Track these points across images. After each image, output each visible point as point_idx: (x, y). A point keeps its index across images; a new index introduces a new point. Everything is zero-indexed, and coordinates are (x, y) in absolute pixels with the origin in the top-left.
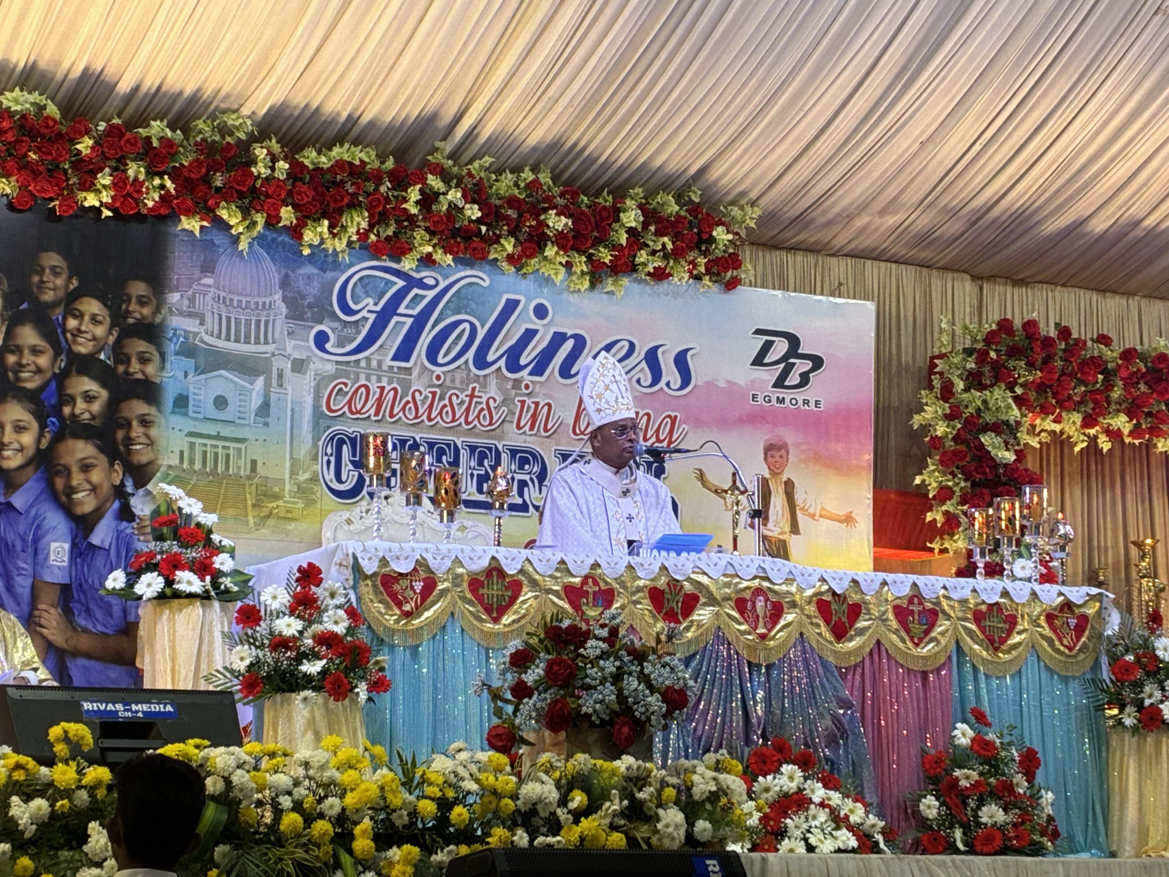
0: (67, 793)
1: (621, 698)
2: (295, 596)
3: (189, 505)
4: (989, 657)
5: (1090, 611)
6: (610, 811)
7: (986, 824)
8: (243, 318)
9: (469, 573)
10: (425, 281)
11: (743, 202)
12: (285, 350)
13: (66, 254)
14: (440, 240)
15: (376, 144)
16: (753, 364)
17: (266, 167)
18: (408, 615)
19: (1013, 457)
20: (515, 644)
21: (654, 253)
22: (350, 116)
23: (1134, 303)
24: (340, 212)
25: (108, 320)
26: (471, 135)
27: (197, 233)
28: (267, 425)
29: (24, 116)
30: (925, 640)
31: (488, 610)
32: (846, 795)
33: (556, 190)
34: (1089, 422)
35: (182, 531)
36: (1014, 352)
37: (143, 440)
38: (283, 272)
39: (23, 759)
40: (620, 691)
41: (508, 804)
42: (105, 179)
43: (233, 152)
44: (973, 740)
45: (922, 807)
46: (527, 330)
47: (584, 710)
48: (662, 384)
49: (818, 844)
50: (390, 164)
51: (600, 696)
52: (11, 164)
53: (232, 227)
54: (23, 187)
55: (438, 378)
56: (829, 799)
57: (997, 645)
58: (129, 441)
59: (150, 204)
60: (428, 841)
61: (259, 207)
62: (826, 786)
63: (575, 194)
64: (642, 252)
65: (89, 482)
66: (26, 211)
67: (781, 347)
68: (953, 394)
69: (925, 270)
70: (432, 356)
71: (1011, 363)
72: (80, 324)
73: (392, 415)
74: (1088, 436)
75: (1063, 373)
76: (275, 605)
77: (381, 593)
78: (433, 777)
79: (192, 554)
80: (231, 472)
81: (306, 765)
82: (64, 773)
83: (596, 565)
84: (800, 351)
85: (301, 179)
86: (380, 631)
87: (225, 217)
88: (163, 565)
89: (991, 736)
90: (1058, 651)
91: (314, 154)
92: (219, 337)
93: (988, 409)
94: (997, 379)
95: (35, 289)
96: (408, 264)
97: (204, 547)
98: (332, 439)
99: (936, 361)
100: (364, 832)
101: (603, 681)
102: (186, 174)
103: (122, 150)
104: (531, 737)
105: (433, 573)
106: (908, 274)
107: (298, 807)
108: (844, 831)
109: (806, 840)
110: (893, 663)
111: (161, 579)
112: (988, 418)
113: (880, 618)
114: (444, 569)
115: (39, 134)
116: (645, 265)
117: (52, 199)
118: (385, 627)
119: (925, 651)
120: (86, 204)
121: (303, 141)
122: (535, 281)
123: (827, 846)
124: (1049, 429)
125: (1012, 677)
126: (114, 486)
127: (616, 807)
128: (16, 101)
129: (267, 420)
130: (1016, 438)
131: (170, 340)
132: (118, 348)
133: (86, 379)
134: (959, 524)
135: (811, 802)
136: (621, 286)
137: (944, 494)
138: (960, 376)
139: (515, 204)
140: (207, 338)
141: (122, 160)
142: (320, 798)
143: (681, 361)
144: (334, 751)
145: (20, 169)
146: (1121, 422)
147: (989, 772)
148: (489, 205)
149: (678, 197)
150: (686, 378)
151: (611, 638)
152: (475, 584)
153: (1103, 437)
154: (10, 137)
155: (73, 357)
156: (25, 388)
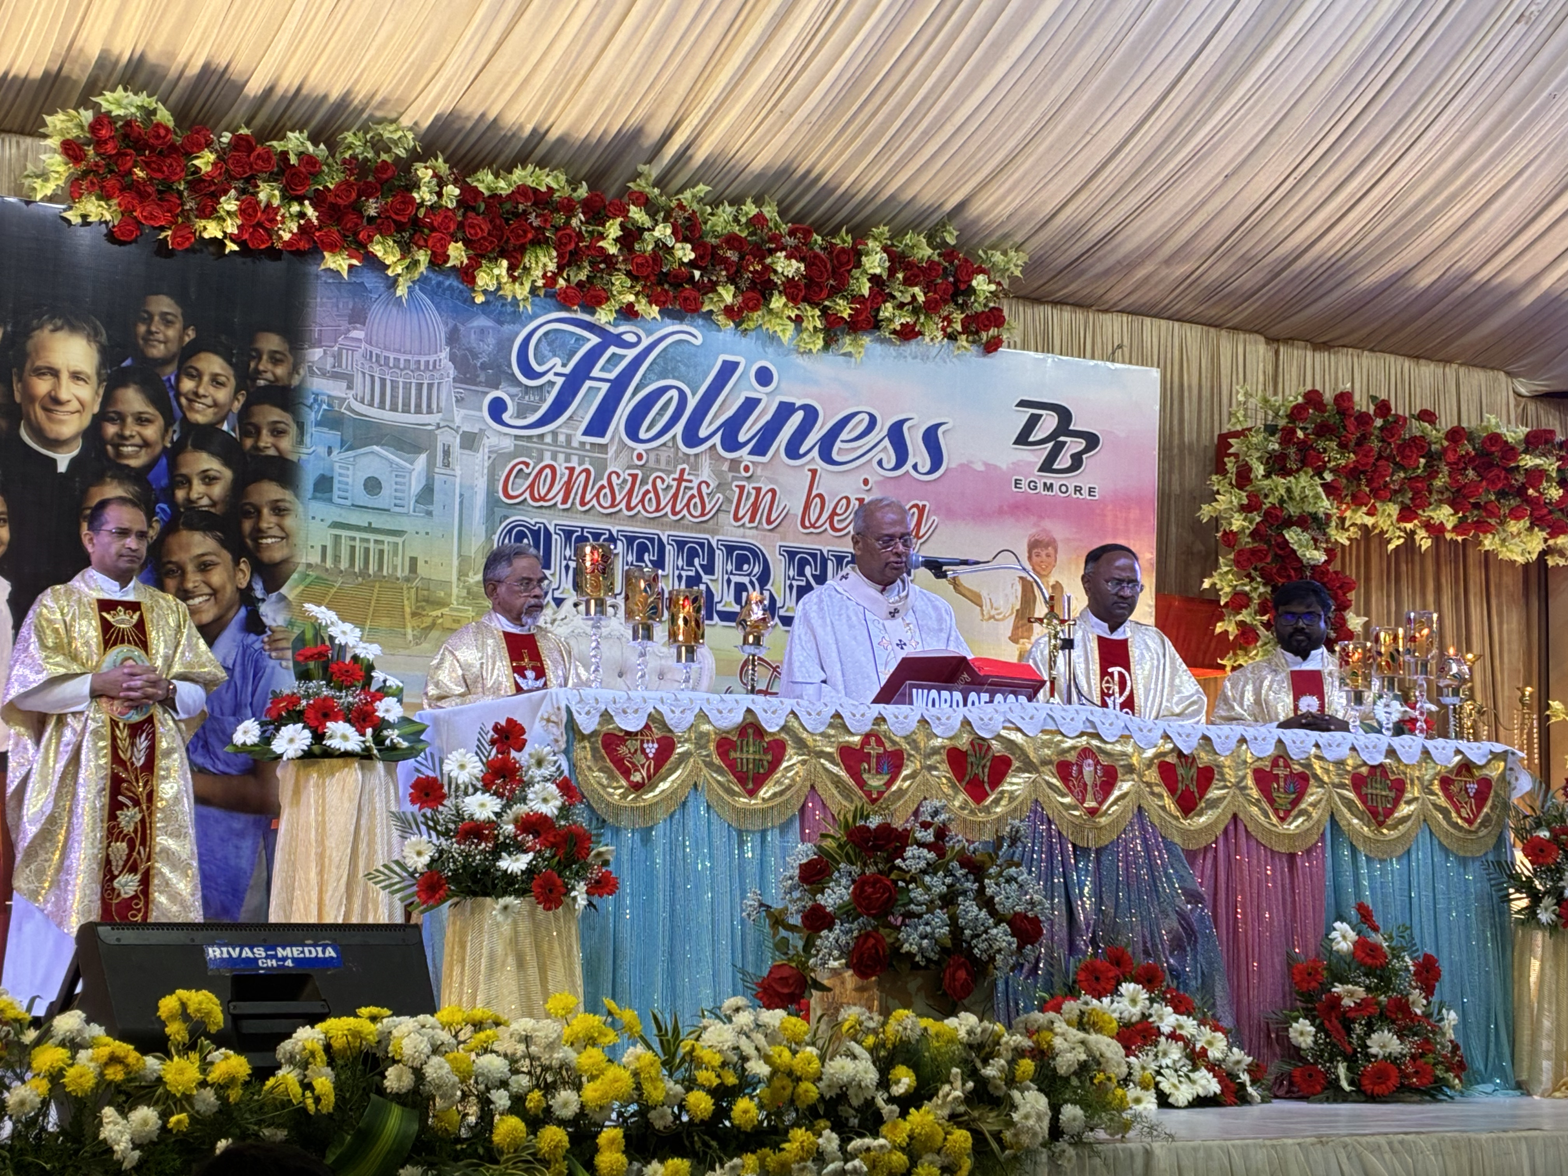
0: (185, 1101)
1: (956, 930)
2: (489, 765)
3: (344, 633)
4: (1371, 835)
5: (1494, 773)
6: (950, 1098)
7: (1375, 1056)
8: (401, 380)
9: (718, 731)
10: (625, 337)
11: (1004, 246)
12: (453, 421)
13: (180, 298)
14: (644, 286)
15: (566, 166)
16: (1016, 443)
17: (431, 192)
18: (637, 787)
19: (1324, 558)
21: (901, 306)
22: (534, 131)
23: (1451, 371)
24: (522, 250)
25: (233, 381)
26: (683, 156)
27: (345, 275)
28: (429, 513)
29: (128, 123)
30: (1294, 813)
31: (742, 780)
32: (1202, 1023)
33: (784, 228)
34: (1406, 514)
35: (334, 667)
36: (1323, 430)
37: (276, 531)
38: (450, 325)
39: (121, 1047)
40: (953, 920)
41: (810, 1091)
42: (229, 204)
43: (390, 173)
44: (1355, 944)
45: (1292, 1034)
46: (747, 399)
47: (906, 947)
48: (908, 466)
49: (1173, 1090)
50: (583, 191)
51: (928, 929)
52: (111, 182)
53: (388, 267)
54: (127, 212)
55: (640, 457)
56: (1181, 1027)
57: (1381, 818)
58: (258, 533)
59: (287, 236)
60: (698, 1145)
61: (422, 243)
62: (1177, 1011)
63: (807, 233)
64: (888, 305)
65: (209, 585)
66: (130, 243)
67: (1049, 422)
68: (1250, 480)
69: (1212, 330)
70: (632, 430)
71: (1321, 445)
72: (198, 386)
73: (583, 503)
74: (1405, 531)
75: (1380, 457)
76: (463, 777)
77: (603, 758)
78: (706, 1055)
79: (348, 698)
80: (385, 573)
81: (527, 1040)
82: (181, 1072)
83: (880, 721)
84: (1071, 427)
85: (474, 209)
86: (601, 809)
87: (380, 254)
88: (311, 714)
89: (1377, 938)
90: (1455, 825)
91: (490, 177)
92: (371, 405)
93: (1291, 499)
94: (1304, 463)
95: (141, 342)
96: (604, 316)
97: (363, 688)
98: (510, 531)
99: (1232, 441)
100: (612, 1141)
101: (930, 907)
102: (331, 199)
103: (251, 168)
104: (823, 976)
105: (670, 731)
106: (1192, 334)
107: (518, 1105)
108: (1204, 1072)
109: (1156, 1086)
110: (1253, 843)
111: (307, 733)
112: (1293, 510)
113: (1237, 785)
114: (686, 725)
115: (146, 145)
116: (890, 320)
117: (162, 229)
118: (608, 804)
119: (1292, 827)
120: (206, 235)
121: (476, 161)
122: (757, 339)
123: (1183, 1094)
124: (1359, 522)
125: (1399, 859)
126: (238, 589)
127: (958, 1093)
128: (118, 103)
129: (430, 508)
130: (1325, 534)
131: (310, 407)
132: (244, 417)
133: (204, 456)
134: (1257, 638)
135: (1159, 1033)
136: (862, 346)
137: (1240, 601)
138: (1259, 459)
139: (736, 244)
140: (357, 406)
141: (251, 180)
142: (549, 1089)
143: (931, 438)
144: (566, 1018)
145: (122, 190)
146: (1444, 515)
147: (1377, 988)
148: (704, 245)
149: (930, 239)
150: (937, 460)
151: (939, 844)
152: (724, 745)
153: (1421, 533)
154: (111, 149)
155: (189, 427)
156: (128, 466)
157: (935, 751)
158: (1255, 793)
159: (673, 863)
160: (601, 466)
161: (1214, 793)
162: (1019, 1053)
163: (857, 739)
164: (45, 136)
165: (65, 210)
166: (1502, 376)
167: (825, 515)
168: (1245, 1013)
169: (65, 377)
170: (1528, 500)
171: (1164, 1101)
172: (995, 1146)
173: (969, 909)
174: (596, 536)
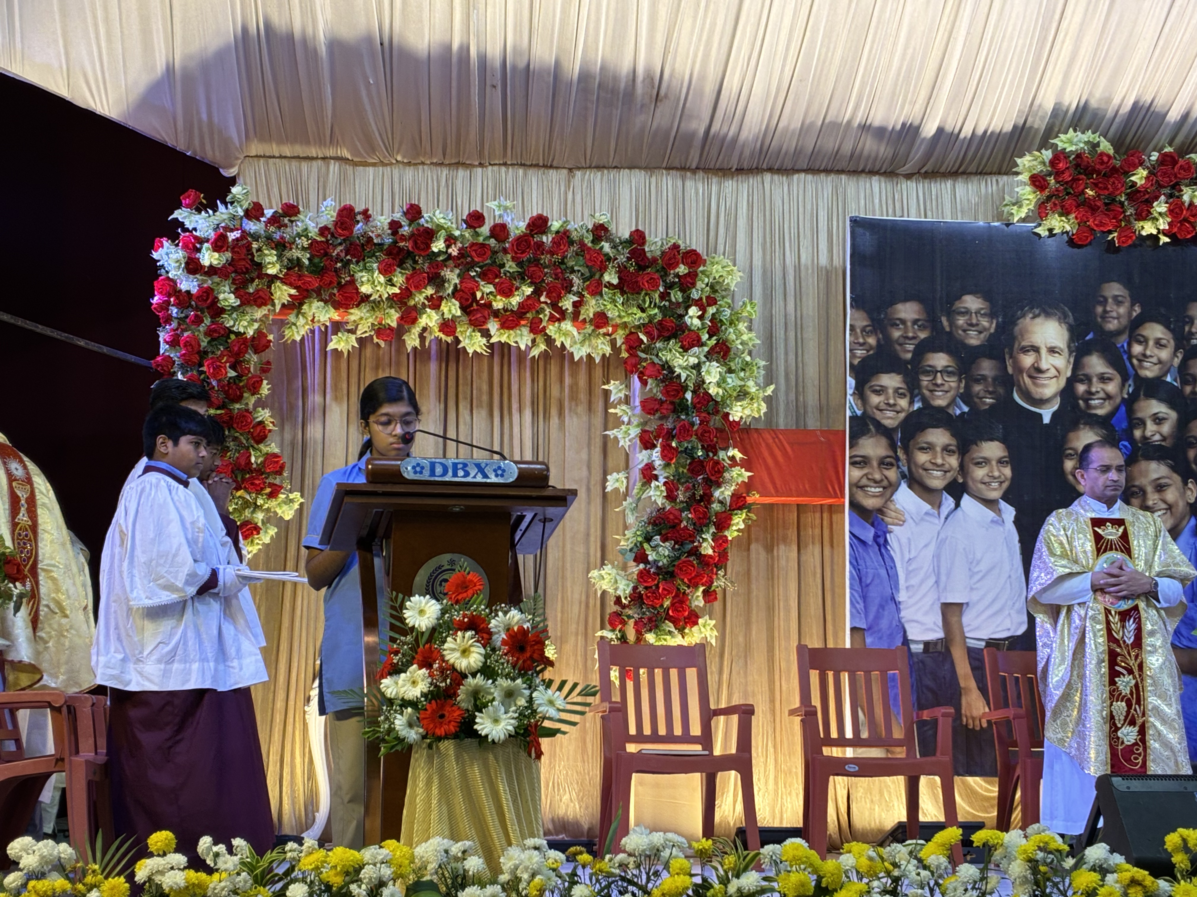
13: (1128, 284)
25: (1172, 342)
29: (1079, 156)
39: (1139, 872)
42: (1160, 207)
52: (1069, 201)
54: (1081, 223)
65: (1164, 501)
66: (1086, 246)
72: (1145, 349)
95: (1099, 320)
103: (1176, 177)
115: (1094, 171)
117: (1110, 232)
120: (1144, 233)
126: (1188, 503)
128: (1070, 142)
132: (1183, 370)
133: (1154, 402)
141: (1176, 187)
145: (1078, 206)
154: (1067, 177)
155: (1141, 382)
156: (1096, 415)
164: (1017, 174)
165: (1036, 227)
169: (1044, 352)
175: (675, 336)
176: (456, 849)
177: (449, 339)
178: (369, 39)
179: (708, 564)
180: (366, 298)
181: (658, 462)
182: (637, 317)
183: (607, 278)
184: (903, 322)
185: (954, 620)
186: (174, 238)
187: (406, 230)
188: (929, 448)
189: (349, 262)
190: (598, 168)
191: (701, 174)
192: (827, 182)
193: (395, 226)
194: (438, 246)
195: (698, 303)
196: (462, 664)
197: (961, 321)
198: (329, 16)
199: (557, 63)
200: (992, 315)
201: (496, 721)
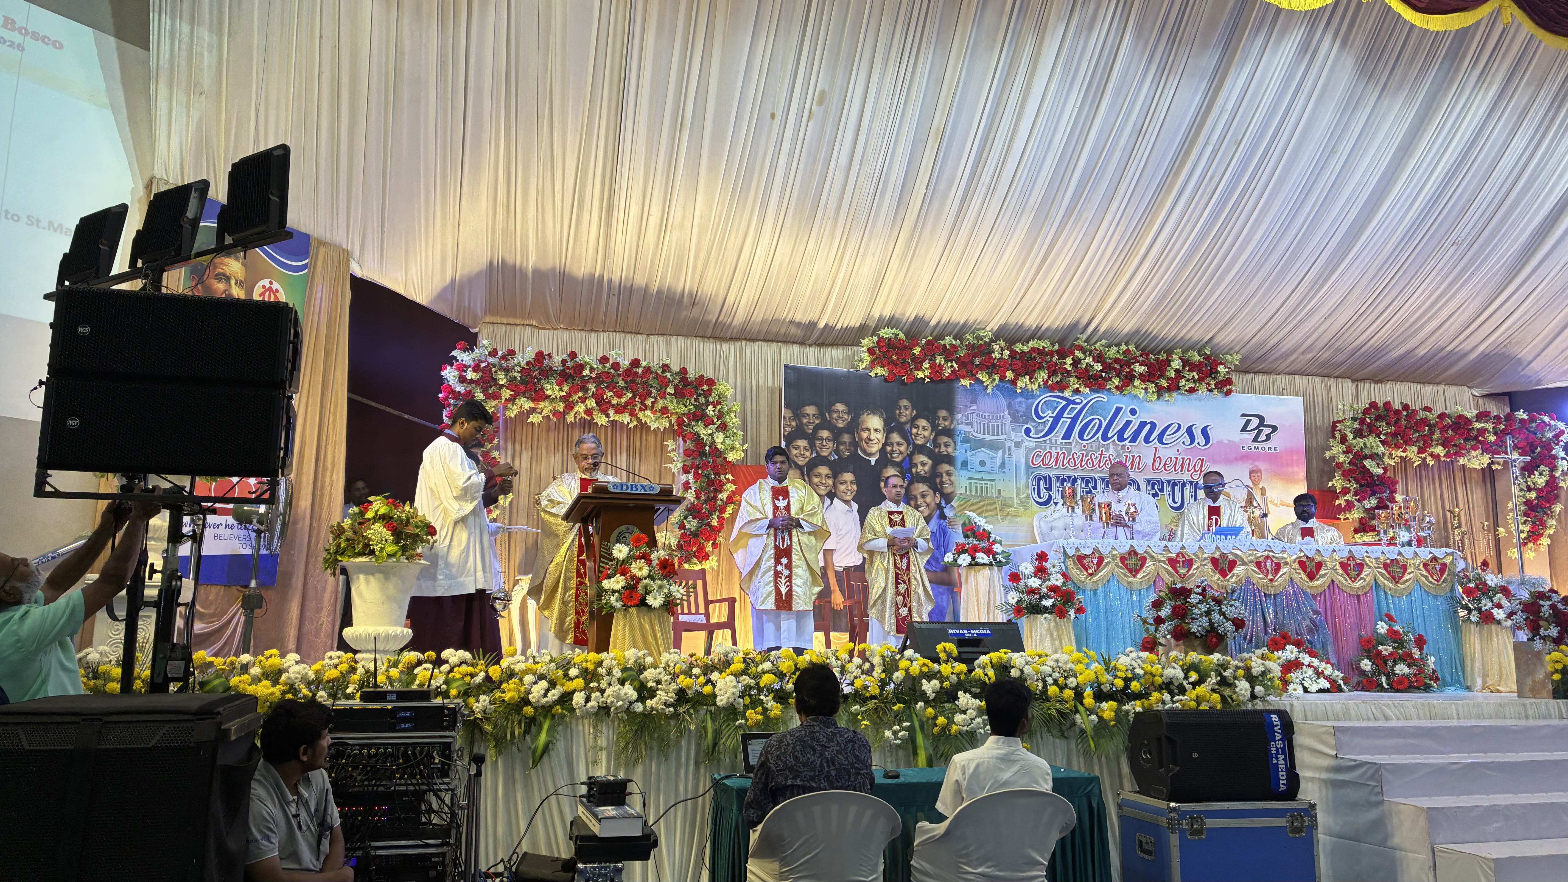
0: (947, 678)
1: (1211, 624)
2: (1036, 567)
3: (980, 521)
4: (1393, 587)
5: (1448, 560)
6: (1211, 683)
7: (1398, 674)
8: (991, 424)
9: (1120, 554)
10: (1076, 401)
11: (1231, 353)
12: (1011, 437)
13: (910, 400)
14: (1083, 381)
15: (1049, 338)
16: (1241, 431)
17: (998, 354)
18: (1091, 575)
19: (1382, 471)
20: (1153, 597)
21: (1188, 380)
22: (1037, 327)
23: (1440, 388)
24: (1034, 371)
26: (1096, 330)
27: (968, 386)
28: (1004, 472)
29: (890, 340)
30: (1358, 579)
31: (1130, 571)
32: (1322, 661)
33: (1138, 353)
35: (977, 533)
36: (1379, 418)
37: (948, 482)
38: (1008, 401)
39: (927, 661)
40: (1210, 620)
41: (1159, 680)
42: (926, 365)
43: (983, 348)
44: (1387, 630)
45: (1362, 665)
46: (1127, 421)
47: (1193, 630)
48: (1196, 443)
49: (1309, 686)
50: (1057, 347)
51: (1201, 624)
52: (885, 361)
53: (984, 382)
54: (890, 371)
55: (1084, 446)
56: (1312, 662)
57: (1397, 580)
58: (942, 483)
59: (947, 375)
60: (1119, 698)
61: (996, 372)
62: (1310, 656)
63: (1147, 355)
64: (1183, 380)
65: (926, 503)
66: (892, 382)
67: (1255, 422)
68: (1346, 441)
69: (1327, 378)
71: (1378, 424)
72: (918, 431)
73: (1063, 466)
74: (1421, 458)
75: (1406, 428)
76: (1027, 572)
77: (1077, 564)
78: (1120, 667)
79: (983, 544)
80: (989, 496)
81: (1057, 661)
82: (946, 668)
83: (1183, 547)
84: (1265, 423)
85: (1015, 358)
86: (1078, 583)
87: (981, 378)
89: (1397, 628)
90: (1431, 582)
91: (1021, 345)
92: (981, 433)
93: (1366, 447)
94: (1371, 432)
96: (1067, 394)
97: (988, 541)
98: (1035, 478)
99: (1337, 424)
100: (1089, 695)
101: (1201, 615)
102: (962, 359)
103: (933, 351)
104: (1162, 641)
105: (1102, 554)
106: (1318, 381)
107: (1056, 682)
108: (1322, 679)
109: (1302, 684)
110: (1341, 591)
111: (969, 557)
112: (1367, 452)
113: (1332, 568)
114: (1107, 552)
115: (897, 347)
116: (1184, 386)
117: (903, 376)
118: (1080, 581)
119: (1358, 584)
120: (918, 377)
121: (1015, 340)
122: (1130, 397)
123: (1314, 688)
124: (1398, 455)
125: (1406, 596)
126: (936, 504)
127: (1214, 681)
128: (886, 333)
129: (1004, 470)
130: (1382, 461)
132: (935, 441)
133: (922, 456)
134: (1354, 506)
135: (1303, 664)
136: (1173, 397)
137: (1345, 491)
138: (1350, 431)
139: (1118, 362)
140: (975, 434)
141: (933, 356)
142: (1066, 678)
143: (1204, 432)
144: (1070, 653)
145: (889, 363)
146: (1439, 450)
147: (1398, 647)
148: (1106, 363)
149: (1199, 353)
150: (1207, 440)
151: (1203, 593)
152: (1123, 559)
153: (1429, 458)
154: (884, 350)
155: (916, 446)
156: (895, 462)
157: (1206, 559)
158: (1341, 571)
159: (1106, 602)
160: (1069, 451)
161: (1322, 572)
162: (1237, 668)
163: (1174, 555)
164: (861, 346)
165: (869, 372)
166: (1466, 388)
167: (1162, 465)
168: (1341, 658)
169: (872, 431)
170: (1480, 442)
171: (1306, 690)
172: (1230, 700)
173: (1216, 616)
174: (1069, 478)
175: (700, 419)
176: (641, 654)
177: (589, 418)
178: (553, 270)
179: (714, 530)
180: (548, 397)
181: (692, 480)
182: (683, 409)
183: (668, 390)
184: (808, 415)
185: (829, 558)
186: (452, 365)
187: (570, 364)
188: (819, 475)
189: (541, 379)
190: (662, 335)
191: (711, 340)
192: (772, 347)
193: (564, 362)
194: (586, 372)
195: (712, 404)
196: (639, 574)
197: (835, 415)
198: (534, 258)
199: (646, 285)
200: (849, 413)
201: (655, 599)
